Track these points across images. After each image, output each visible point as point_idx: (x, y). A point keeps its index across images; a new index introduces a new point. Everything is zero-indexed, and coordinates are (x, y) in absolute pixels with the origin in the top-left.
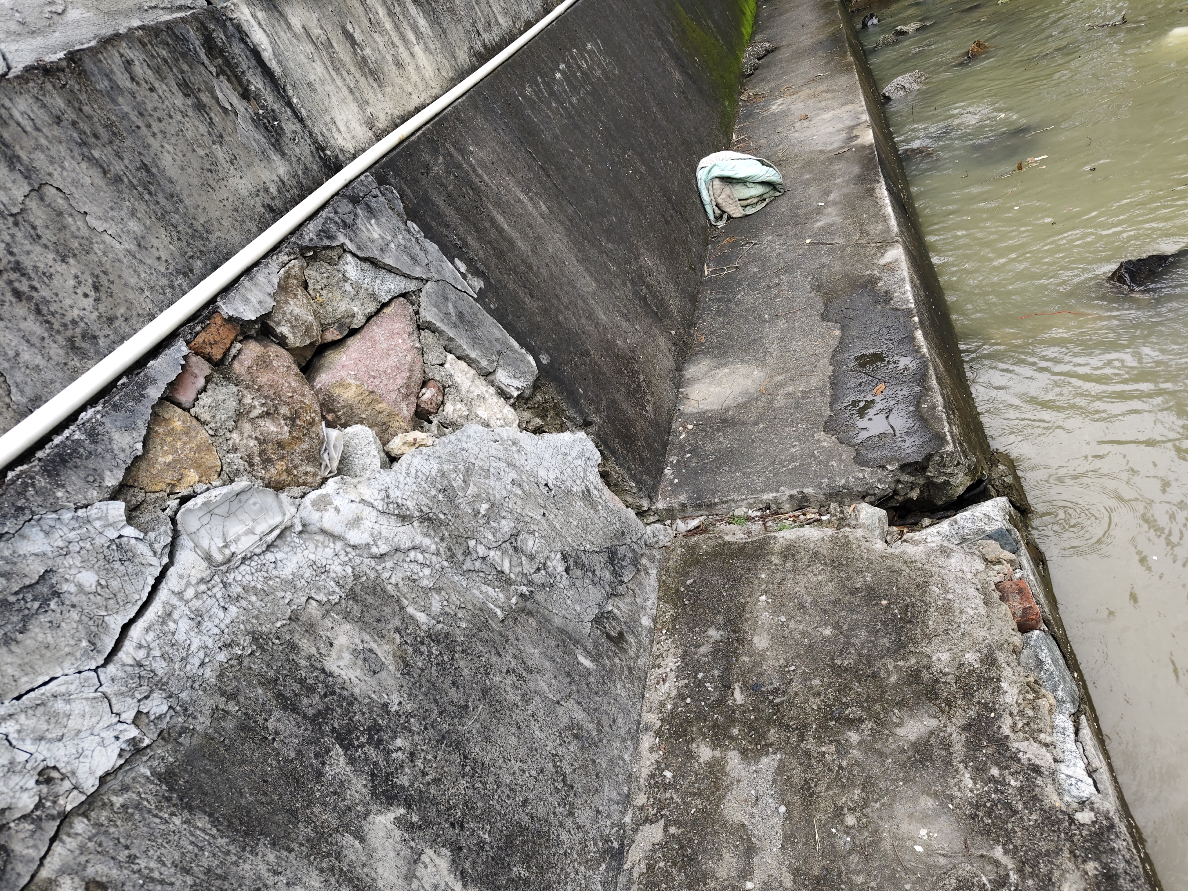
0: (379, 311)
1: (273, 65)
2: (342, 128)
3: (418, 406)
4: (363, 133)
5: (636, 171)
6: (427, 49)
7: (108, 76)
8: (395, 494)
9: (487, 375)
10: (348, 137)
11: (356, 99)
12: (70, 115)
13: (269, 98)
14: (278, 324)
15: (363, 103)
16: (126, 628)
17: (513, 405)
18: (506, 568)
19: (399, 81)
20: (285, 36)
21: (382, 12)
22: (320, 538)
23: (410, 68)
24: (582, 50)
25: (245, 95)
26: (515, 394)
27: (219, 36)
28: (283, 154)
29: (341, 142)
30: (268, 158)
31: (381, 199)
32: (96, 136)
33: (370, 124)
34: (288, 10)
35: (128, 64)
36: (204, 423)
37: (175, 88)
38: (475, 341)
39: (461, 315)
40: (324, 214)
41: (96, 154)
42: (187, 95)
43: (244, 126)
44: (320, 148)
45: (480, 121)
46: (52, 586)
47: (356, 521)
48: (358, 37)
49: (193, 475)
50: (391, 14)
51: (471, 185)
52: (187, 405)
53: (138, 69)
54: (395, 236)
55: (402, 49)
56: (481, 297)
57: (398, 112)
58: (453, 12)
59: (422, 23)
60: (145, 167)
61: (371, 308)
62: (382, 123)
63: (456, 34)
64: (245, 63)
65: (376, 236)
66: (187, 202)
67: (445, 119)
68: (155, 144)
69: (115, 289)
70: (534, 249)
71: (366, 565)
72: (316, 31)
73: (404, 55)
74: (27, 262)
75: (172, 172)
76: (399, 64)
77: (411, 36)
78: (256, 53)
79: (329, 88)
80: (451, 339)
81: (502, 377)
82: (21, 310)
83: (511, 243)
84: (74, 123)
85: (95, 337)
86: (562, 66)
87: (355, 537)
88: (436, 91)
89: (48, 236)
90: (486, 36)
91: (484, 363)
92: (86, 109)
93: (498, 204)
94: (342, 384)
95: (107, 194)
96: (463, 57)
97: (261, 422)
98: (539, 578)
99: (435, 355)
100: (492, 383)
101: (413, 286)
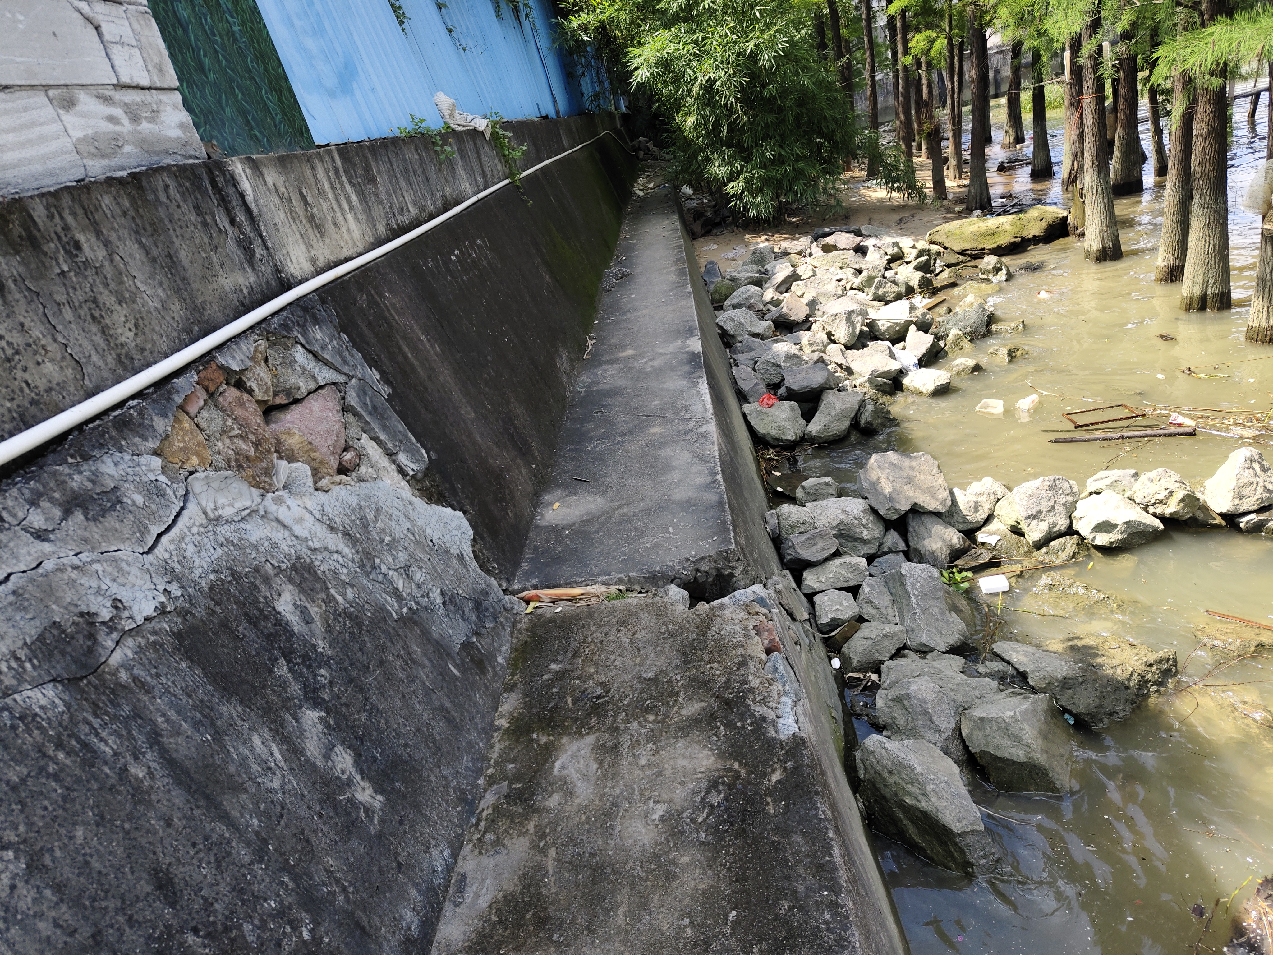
0: (316, 390)
1: (253, 206)
2: (294, 261)
3: (340, 463)
4: (307, 268)
5: (510, 340)
6: (356, 218)
7: (155, 192)
8: (328, 509)
9: (391, 455)
10: (298, 267)
11: (304, 242)
12: (132, 213)
13: (248, 229)
14: (249, 379)
15: (309, 247)
16: (159, 536)
17: (408, 482)
18: (400, 587)
19: (335, 236)
20: (262, 188)
21: (327, 185)
22: (275, 524)
23: (344, 229)
24: (473, 243)
25: (233, 222)
26: (411, 473)
27: (220, 181)
28: (254, 269)
29: (292, 270)
30: (244, 269)
31: (323, 313)
32: (144, 229)
33: (313, 261)
34: (265, 171)
35: (167, 187)
36: (202, 430)
37: (192, 209)
38: (384, 428)
39: (375, 407)
40: (285, 313)
41: (144, 240)
42: (198, 215)
43: (231, 244)
44: (278, 271)
45: (394, 277)
46: (117, 497)
47: (300, 520)
48: (309, 199)
49: (195, 460)
50: (333, 188)
51: (386, 320)
52: (193, 415)
53: (172, 191)
54: (331, 341)
55: (339, 214)
56: (390, 399)
57: (333, 258)
58: (377, 196)
59: (354, 198)
60: (170, 256)
61: (312, 386)
62: (321, 263)
63: (378, 212)
64: (235, 202)
65: (318, 337)
66: (193, 285)
67: (368, 270)
68: (177, 242)
69: (147, 330)
70: (429, 377)
71: (304, 552)
72: (282, 190)
73: (340, 219)
74: (101, 299)
75: (185, 263)
76: (336, 225)
77: (346, 206)
78: (242, 196)
79: (287, 230)
80: (367, 423)
81: (402, 458)
82: (94, 328)
83: (413, 368)
84: (133, 218)
85: (133, 359)
86: (457, 252)
87: (298, 530)
88: (360, 249)
89: (113, 285)
90: (399, 217)
91: (390, 445)
92: (141, 210)
93: (404, 337)
94: (289, 432)
95: (148, 268)
96: (382, 230)
97: (236, 441)
98: (424, 601)
99: (354, 431)
100: (394, 462)
101: (341, 379)
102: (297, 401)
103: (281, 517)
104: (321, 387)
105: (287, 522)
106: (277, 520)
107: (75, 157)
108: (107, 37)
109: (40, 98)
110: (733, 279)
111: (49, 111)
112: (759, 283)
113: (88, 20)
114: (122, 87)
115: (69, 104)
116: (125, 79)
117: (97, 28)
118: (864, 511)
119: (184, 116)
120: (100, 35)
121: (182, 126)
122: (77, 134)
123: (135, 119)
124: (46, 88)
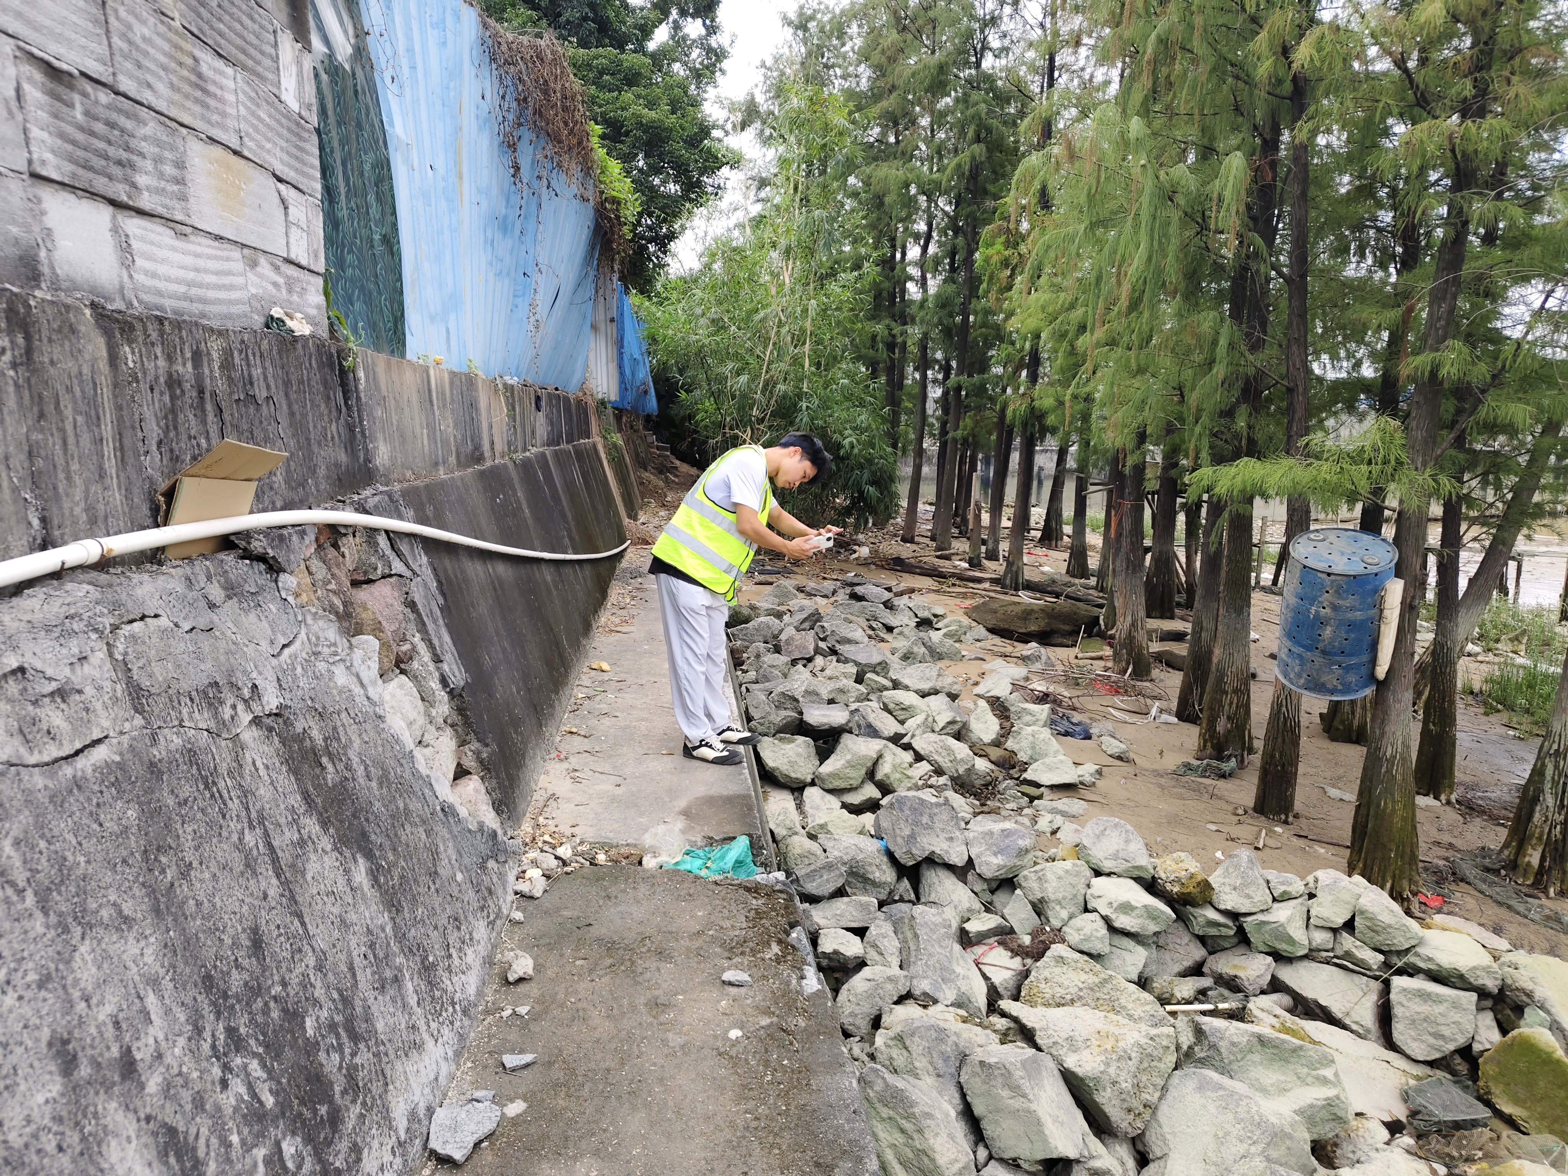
0: (387, 577)
2: (380, 456)
3: (397, 652)
4: (389, 466)
9: (437, 661)
10: (382, 463)
13: (355, 414)
14: (344, 545)
15: (393, 447)
16: (284, 646)
17: (447, 693)
20: (371, 382)
25: (346, 403)
26: (452, 686)
28: (352, 451)
29: (378, 463)
31: (403, 508)
33: (394, 461)
38: (436, 633)
39: (431, 611)
40: (378, 497)
42: (326, 388)
44: (368, 461)
46: (258, 601)
49: (304, 597)
50: (418, 401)
52: (306, 558)
56: (442, 608)
61: (386, 571)
64: (351, 387)
75: (311, 425)
78: (357, 384)
80: (423, 623)
81: (447, 668)
83: (461, 590)
91: (438, 651)
94: (364, 606)
97: (331, 595)
99: (412, 628)
100: (438, 669)
101: (408, 573)
102: (370, 582)
103: (362, 675)
104: (390, 576)
105: (365, 681)
106: (358, 676)
107: (247, 308)
108: (291, 218)
109: (236, 254)
110: (753, 608)
111: (239, 266)
112: (779, 615)
113: (283, 201)
114: (289, 261)
115: (253, 264)
116: (293, 256)
117: (286, 208)
118: (879, 851)
119: (321, 299)
120: (286, 214)
121: (318, 307)
122: (254, 291)
123: (290, 291)
124: (244, 246)
